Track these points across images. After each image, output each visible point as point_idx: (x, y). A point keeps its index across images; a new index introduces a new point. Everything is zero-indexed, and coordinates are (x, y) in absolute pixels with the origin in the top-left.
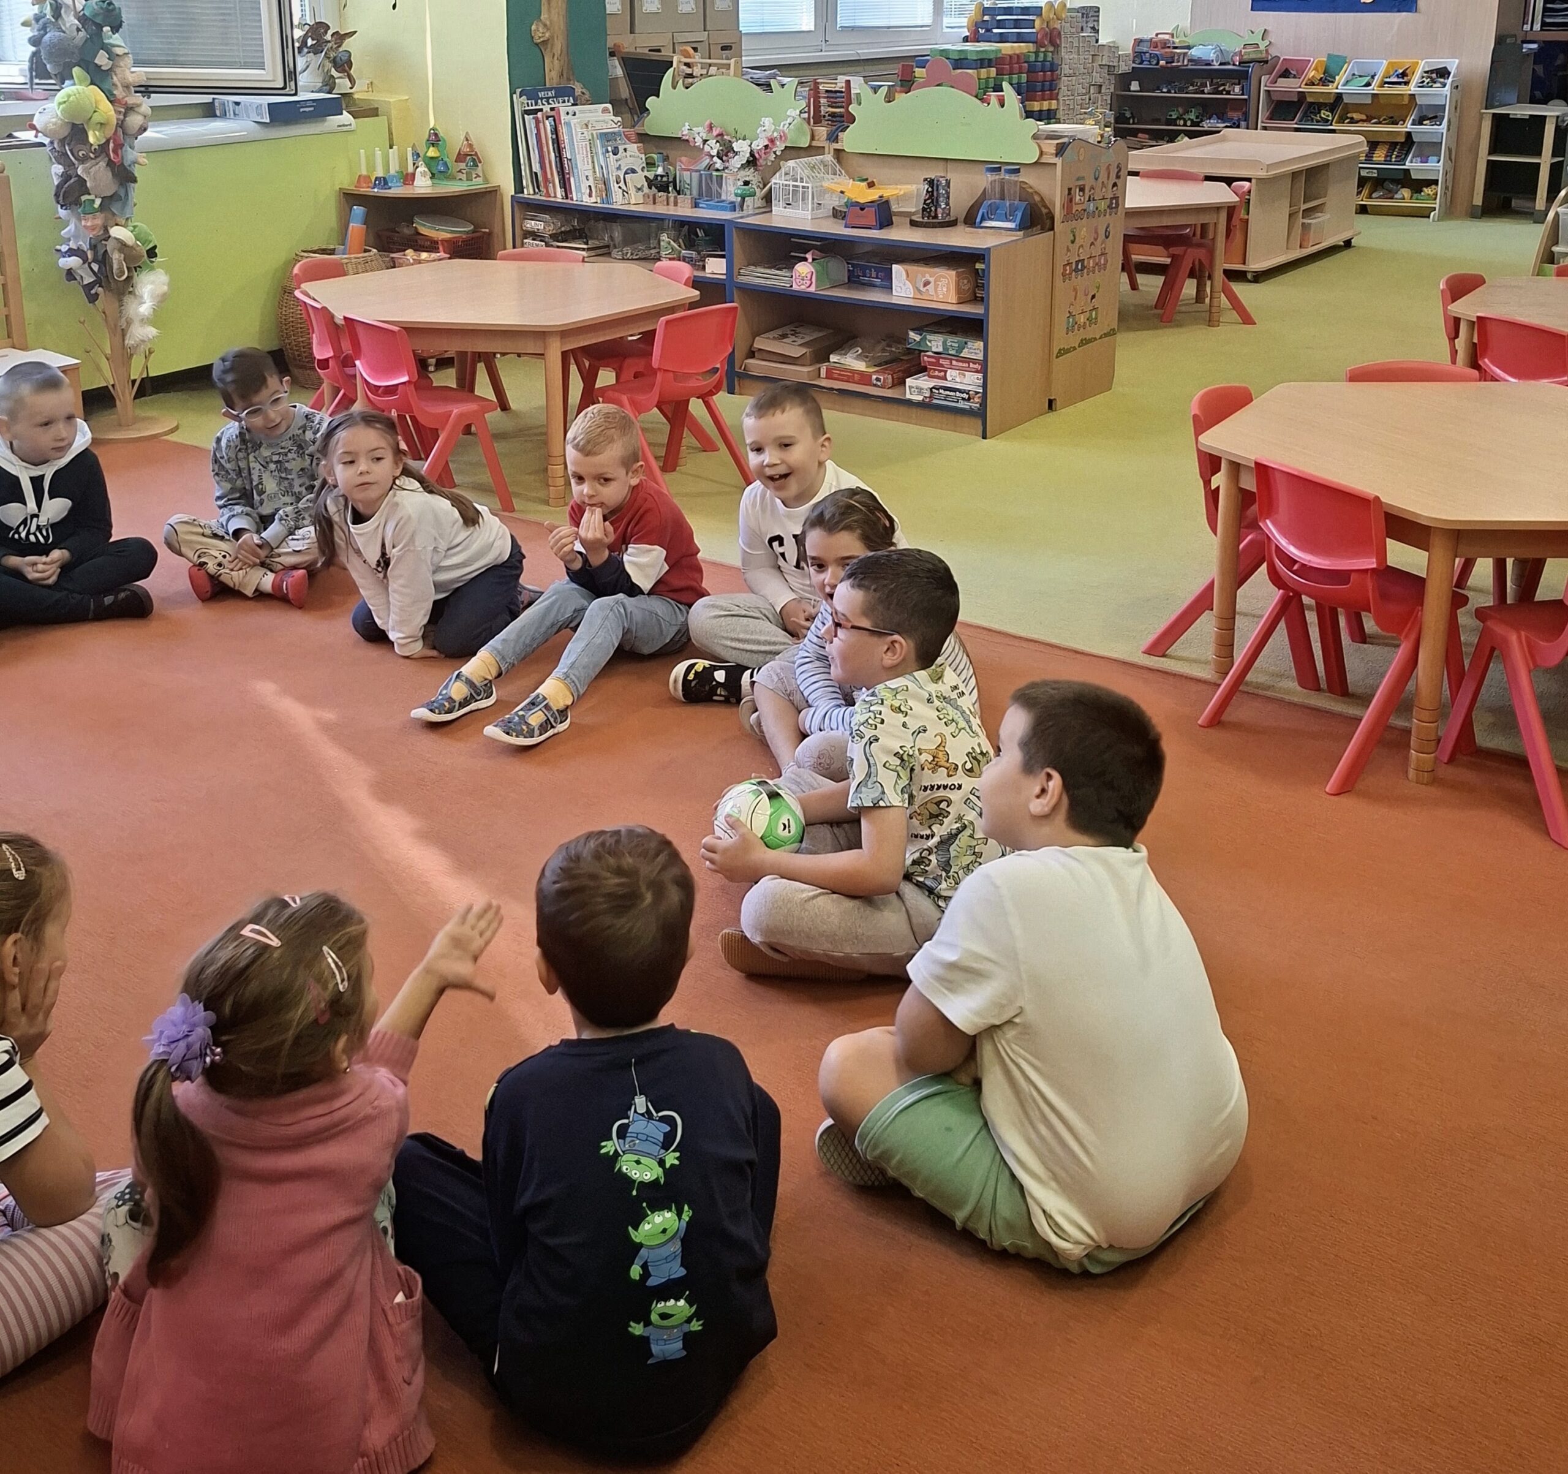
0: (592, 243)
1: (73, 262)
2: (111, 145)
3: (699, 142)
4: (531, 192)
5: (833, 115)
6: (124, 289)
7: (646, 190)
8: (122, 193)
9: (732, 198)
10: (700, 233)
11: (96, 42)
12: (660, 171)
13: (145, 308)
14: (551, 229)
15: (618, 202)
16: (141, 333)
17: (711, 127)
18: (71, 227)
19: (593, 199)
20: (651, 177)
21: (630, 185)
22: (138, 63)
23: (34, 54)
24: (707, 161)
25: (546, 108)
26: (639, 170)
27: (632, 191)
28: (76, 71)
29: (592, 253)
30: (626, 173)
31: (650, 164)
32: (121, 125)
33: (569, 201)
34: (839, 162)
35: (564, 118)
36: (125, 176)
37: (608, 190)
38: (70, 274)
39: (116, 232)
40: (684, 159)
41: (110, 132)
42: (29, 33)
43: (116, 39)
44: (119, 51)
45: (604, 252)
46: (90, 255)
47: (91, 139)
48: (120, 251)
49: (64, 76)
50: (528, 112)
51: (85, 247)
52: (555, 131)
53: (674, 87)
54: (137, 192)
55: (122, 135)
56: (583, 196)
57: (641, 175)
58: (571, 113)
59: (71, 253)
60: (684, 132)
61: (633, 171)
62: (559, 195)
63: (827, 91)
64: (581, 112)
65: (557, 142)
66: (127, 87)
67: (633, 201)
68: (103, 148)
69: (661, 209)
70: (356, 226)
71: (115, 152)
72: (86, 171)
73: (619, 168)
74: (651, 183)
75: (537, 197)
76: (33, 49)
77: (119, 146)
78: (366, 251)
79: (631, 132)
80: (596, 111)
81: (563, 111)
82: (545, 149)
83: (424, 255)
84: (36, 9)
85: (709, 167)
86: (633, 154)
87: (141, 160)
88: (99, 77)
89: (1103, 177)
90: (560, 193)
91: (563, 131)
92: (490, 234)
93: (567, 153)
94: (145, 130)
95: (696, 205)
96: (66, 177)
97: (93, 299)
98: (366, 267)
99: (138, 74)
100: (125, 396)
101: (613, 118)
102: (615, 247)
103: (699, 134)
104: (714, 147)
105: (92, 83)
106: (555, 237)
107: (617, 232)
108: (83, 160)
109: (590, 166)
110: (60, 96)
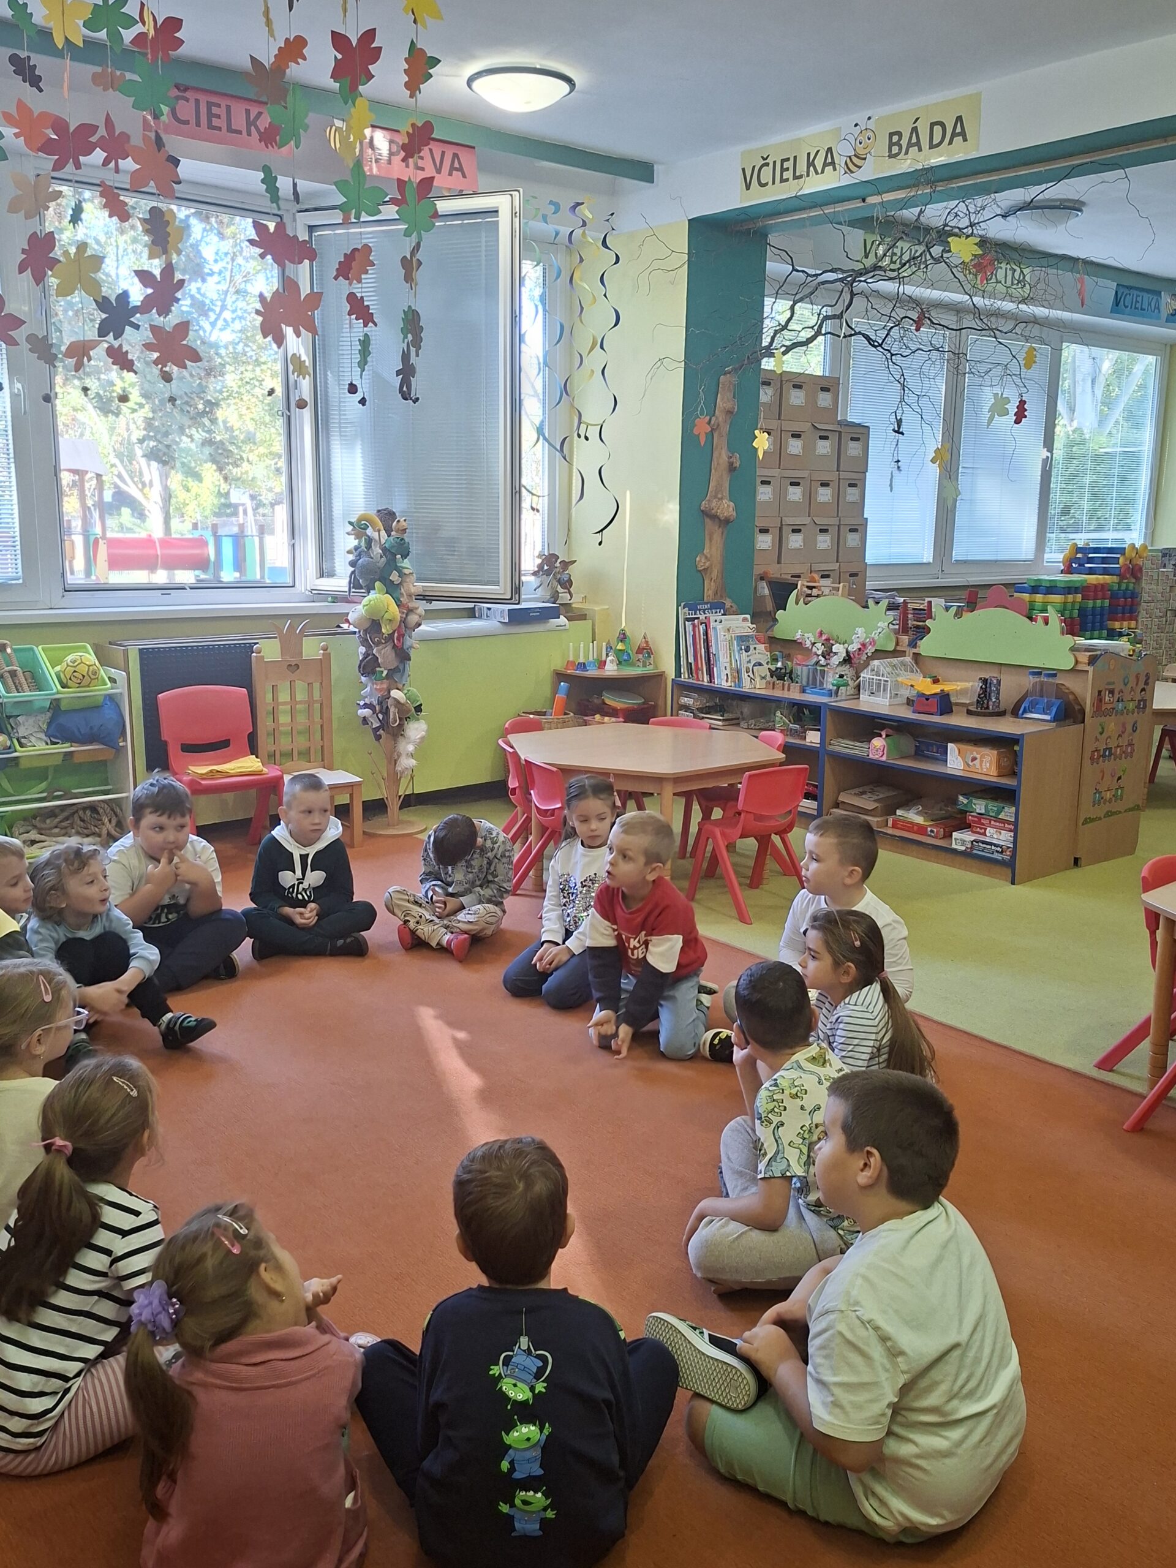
0: (726, 716)
1: (366, 712)
2: (396, 635)
3: (808, 644)
4: (687, 676)
5: (917, 627)
6: (398, 732)
7: (768, 678)
8: (401, 668)
9: (831, 687)
10: (806, 712)
11: (392, 564)
12: (779, 665)
13: (411, 748)
14: (698, 704)
15: (747, 687)
16: (407, 763)
17: (821, 634)
18: (368, 688)
19: (729, 684)
20: (774, 669)
21: (756, 674)
22: (419, 580)
23: (353, 572)
24: (815, 660)
25: (702, 617)
26: (764, 663)
27: (758, 679)
28: (377, 584)
29: (727, 723)
30: (754, 665)
31: (775, 660)
32: (404, 621)
33: (712, 685)
34: (917, 663)
35: (712, 624)
36: (404, 656)
37: (740, 679)
38: (365, 720)
39: (395, 694)
40: (799, 656)
41: (395, 626)
42: (351, 557)
43: (406, 563)
44: (406, 571)
45: (734, 723)
46: (378, 708)
47: (384, 631)
48: (396, 707)
49: (370, 588)
50: (688, 620)
51: (375, 703)
52: (706, 633)
53: (797, 603)
54: (412, 666)
55: (404, 627)
56: (722, 681)
57: (766, 667)
58: (718, 621)
59: (366, 706)
60: (798, 636)
61: (760, 664)
62: (705, 680)
63: (914, 609)
64: (726, 620)
65: (707, 641)
66: (410, 596)
67: (758, 686)
68: (391, 636)
69: (778, 693)
70: (561, 695)
71: (398, 640)
72: (379, 652)
73: (749, 662)
74: (772, 673)
75: (691, 681)
76: (353, 569)
77: (401, 636)
78: (565, 714)
79: (761, 635)
80: (738, 620)
81: (712, 619)
82: (698, 647)
83: (606, 719)
84: (356, 542)
85: (817, 663)
86: (761, 652)
87: (415, 646)
88: (392, 589)
89: (1132, 682)
90: (706, 678)
91: (711, 633)
92: (655, 707)
93: (713, 650)
94: (420, 625)
95: (803, 691)
96: (366, 655)
97: (378, 738)
98: (564, 725)
99: (418, 587)
100: (393, 805)
101: (750, 625)
102: (743, 719)
103: (809, 638)
104: (819, 649)
105: (387, 593)
106: (700, 710)
107: (746, 709)
108: (378, 644)
109: (728, 660)
110: (365, 601)
